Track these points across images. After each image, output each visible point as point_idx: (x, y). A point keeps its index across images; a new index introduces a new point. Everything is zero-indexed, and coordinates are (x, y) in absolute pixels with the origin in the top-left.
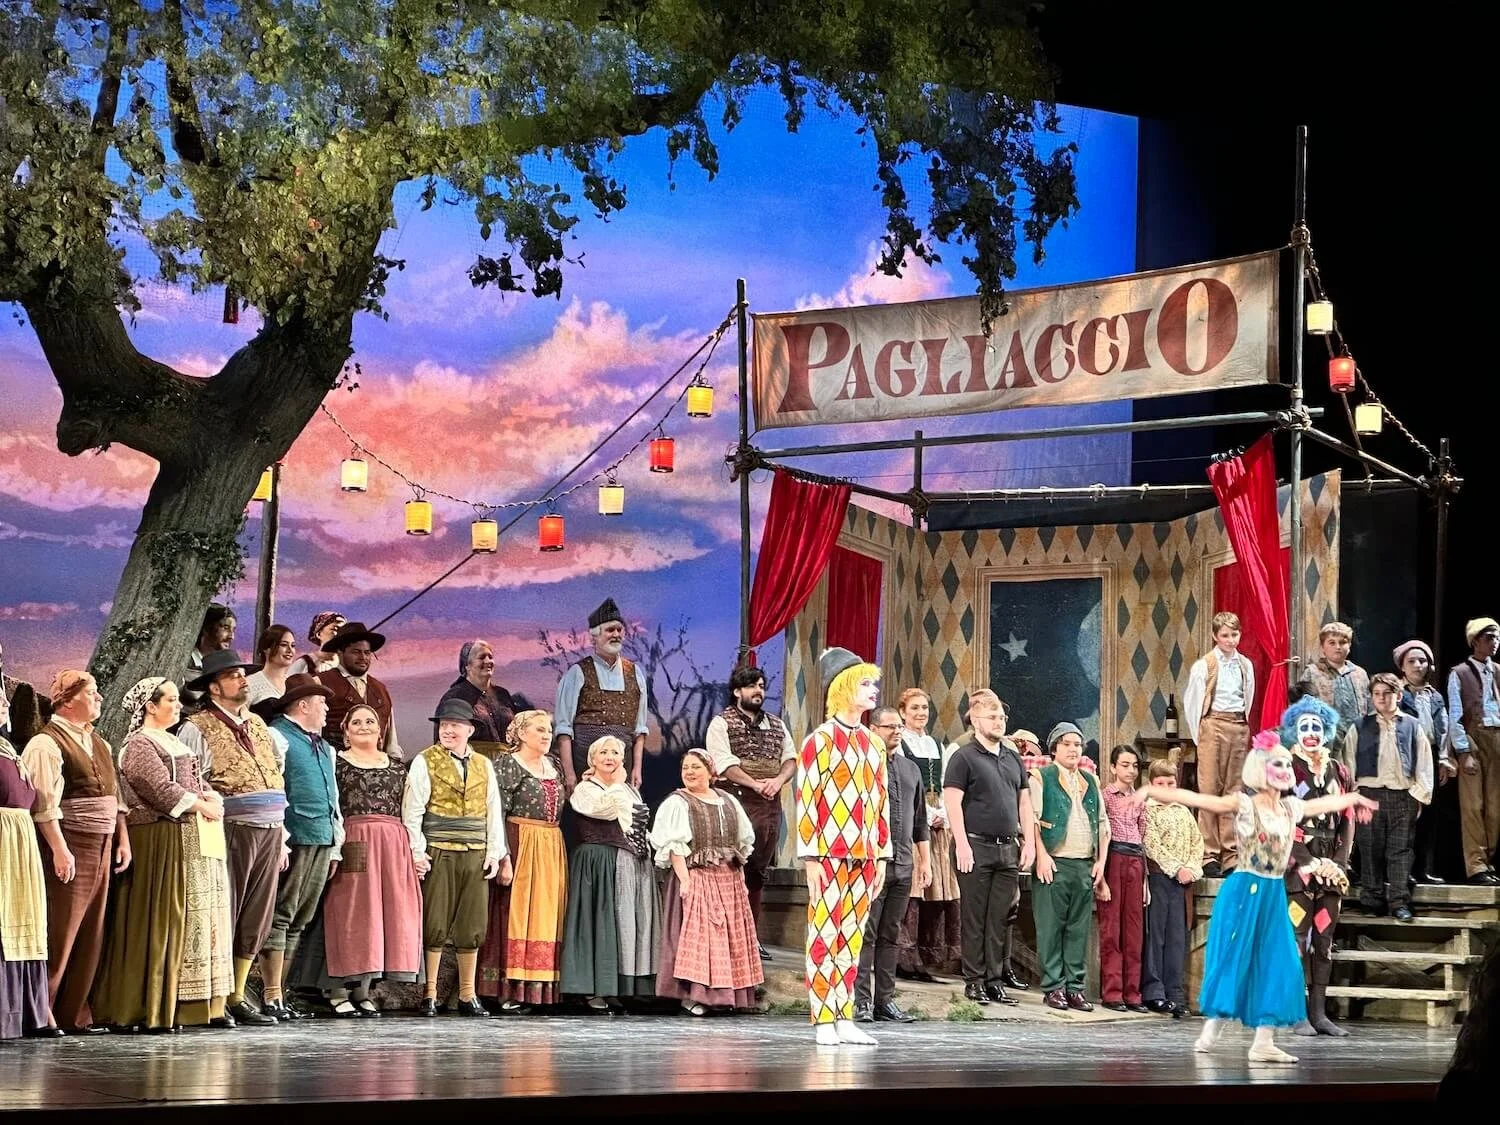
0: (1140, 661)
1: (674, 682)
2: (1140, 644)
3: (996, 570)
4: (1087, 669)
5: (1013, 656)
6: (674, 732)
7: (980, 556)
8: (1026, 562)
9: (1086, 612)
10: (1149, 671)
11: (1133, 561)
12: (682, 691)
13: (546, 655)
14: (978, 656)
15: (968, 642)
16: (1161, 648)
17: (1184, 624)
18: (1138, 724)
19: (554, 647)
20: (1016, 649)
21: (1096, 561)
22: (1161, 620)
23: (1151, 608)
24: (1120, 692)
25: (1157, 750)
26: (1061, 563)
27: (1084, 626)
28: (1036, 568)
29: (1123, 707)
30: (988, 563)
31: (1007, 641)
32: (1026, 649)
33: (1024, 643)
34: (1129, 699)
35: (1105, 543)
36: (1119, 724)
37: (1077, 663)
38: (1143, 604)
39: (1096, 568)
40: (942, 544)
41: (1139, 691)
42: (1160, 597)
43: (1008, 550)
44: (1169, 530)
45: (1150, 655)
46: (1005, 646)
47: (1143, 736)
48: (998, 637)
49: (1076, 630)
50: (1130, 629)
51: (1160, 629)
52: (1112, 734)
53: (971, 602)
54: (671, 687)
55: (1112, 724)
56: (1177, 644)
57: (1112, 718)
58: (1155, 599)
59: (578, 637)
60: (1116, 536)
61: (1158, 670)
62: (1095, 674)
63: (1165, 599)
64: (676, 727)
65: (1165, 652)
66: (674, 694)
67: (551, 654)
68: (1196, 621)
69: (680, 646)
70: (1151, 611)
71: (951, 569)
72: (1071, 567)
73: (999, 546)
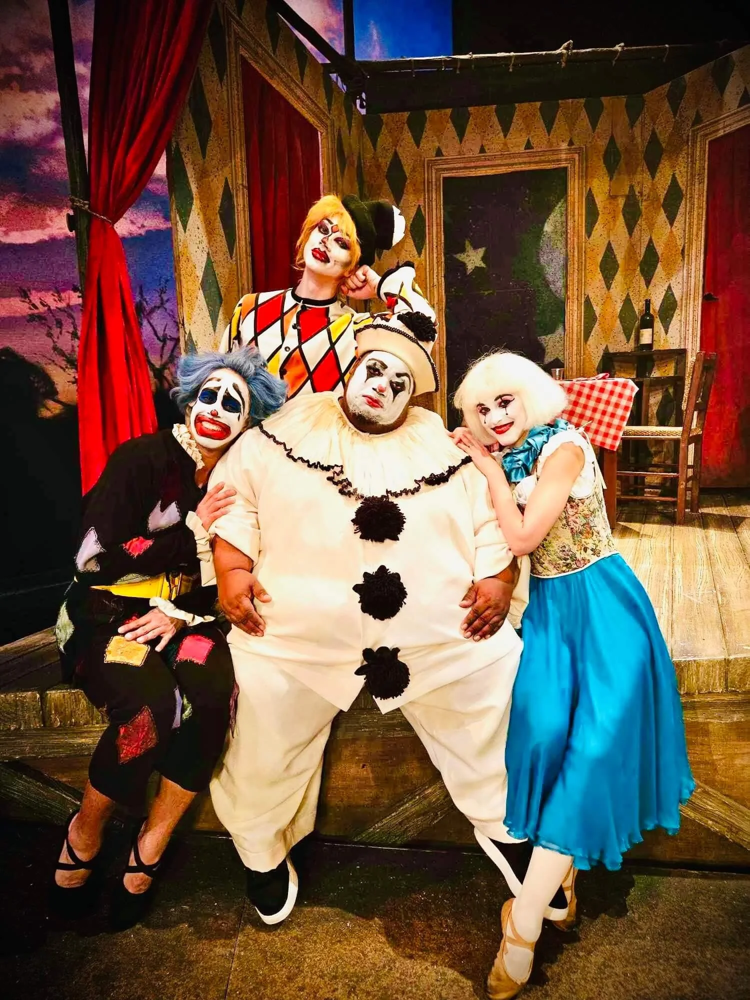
0: (609, 267)
1: (161, 334)
2: (609, 244)
3: (446, 162)
4: (550, 278)
5: (470, 267)
6: (165, 375)
7: (429, 144)
8: (482, 150)
9: (550, 209)
10: (619, 277)
11: (602, 143)
12: (168, 342)
13: (30, 312)
14: (432, 269)
15: (420, 253)
16: (631, 249)
17: (662, 217)
18: (606, 337)
19: (38, 304)
20: (473, 259)
21: (564, 146)
22: (632, 215)
23: (621, 202)
24: (588, 301)
25: (624, 365)
26: (522, 150)
27: (548, 228)
28: (495, 157)
29: (590, 319)
30: (439, 153)
31: (463, 250)
32: (484, 259)
33: (481, 251)
34: (597, 310)
35: (572, 123)
36: (586, 339)
37: (540, 273)
38: (613, 197)
39: (563, 156)
40: (384, 130)
41: (607, 300)
42: (632, 188)
43: (461, 134)
44: (644, 101)
45: (620, 257)
46: (461, 257)
47: (611, 351)
48: (453, 246)
49: (539, 233)
50: (598, 227)
51: (630, 228)
52: (579, 350)
53: (422, 204)
54: (158, 338)
55: (579, 340)
56: (651, 241)
57: (579, 333)
58: (627, 190)
59: (63, 295)
60: (584, 114)
61: (627, 276)
62: (560, 284)
63: (637, 190)
64: (166, 371)
65: (635, 253)
66: (161, 344)
67: (36, 311)
68: (681, 210)
69: (162, 304)
70: (621, 206)
71: (396, 163)
72: (535, 154)
73: (450, 129)
